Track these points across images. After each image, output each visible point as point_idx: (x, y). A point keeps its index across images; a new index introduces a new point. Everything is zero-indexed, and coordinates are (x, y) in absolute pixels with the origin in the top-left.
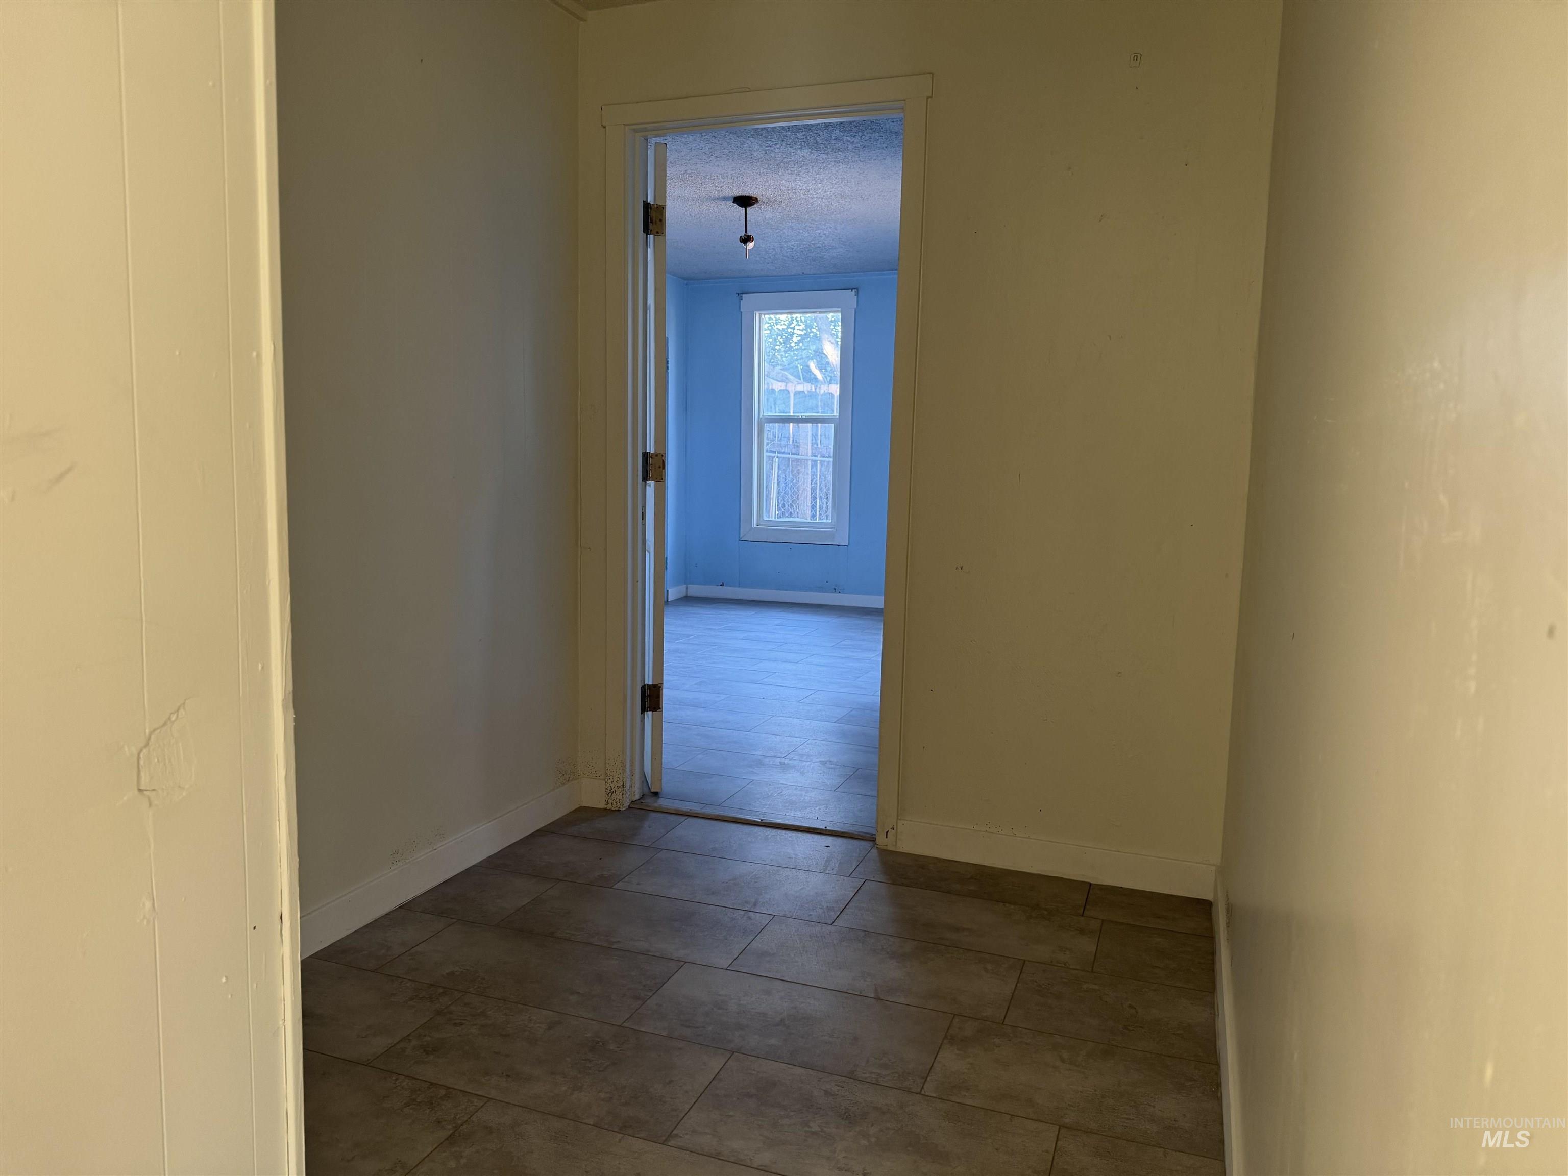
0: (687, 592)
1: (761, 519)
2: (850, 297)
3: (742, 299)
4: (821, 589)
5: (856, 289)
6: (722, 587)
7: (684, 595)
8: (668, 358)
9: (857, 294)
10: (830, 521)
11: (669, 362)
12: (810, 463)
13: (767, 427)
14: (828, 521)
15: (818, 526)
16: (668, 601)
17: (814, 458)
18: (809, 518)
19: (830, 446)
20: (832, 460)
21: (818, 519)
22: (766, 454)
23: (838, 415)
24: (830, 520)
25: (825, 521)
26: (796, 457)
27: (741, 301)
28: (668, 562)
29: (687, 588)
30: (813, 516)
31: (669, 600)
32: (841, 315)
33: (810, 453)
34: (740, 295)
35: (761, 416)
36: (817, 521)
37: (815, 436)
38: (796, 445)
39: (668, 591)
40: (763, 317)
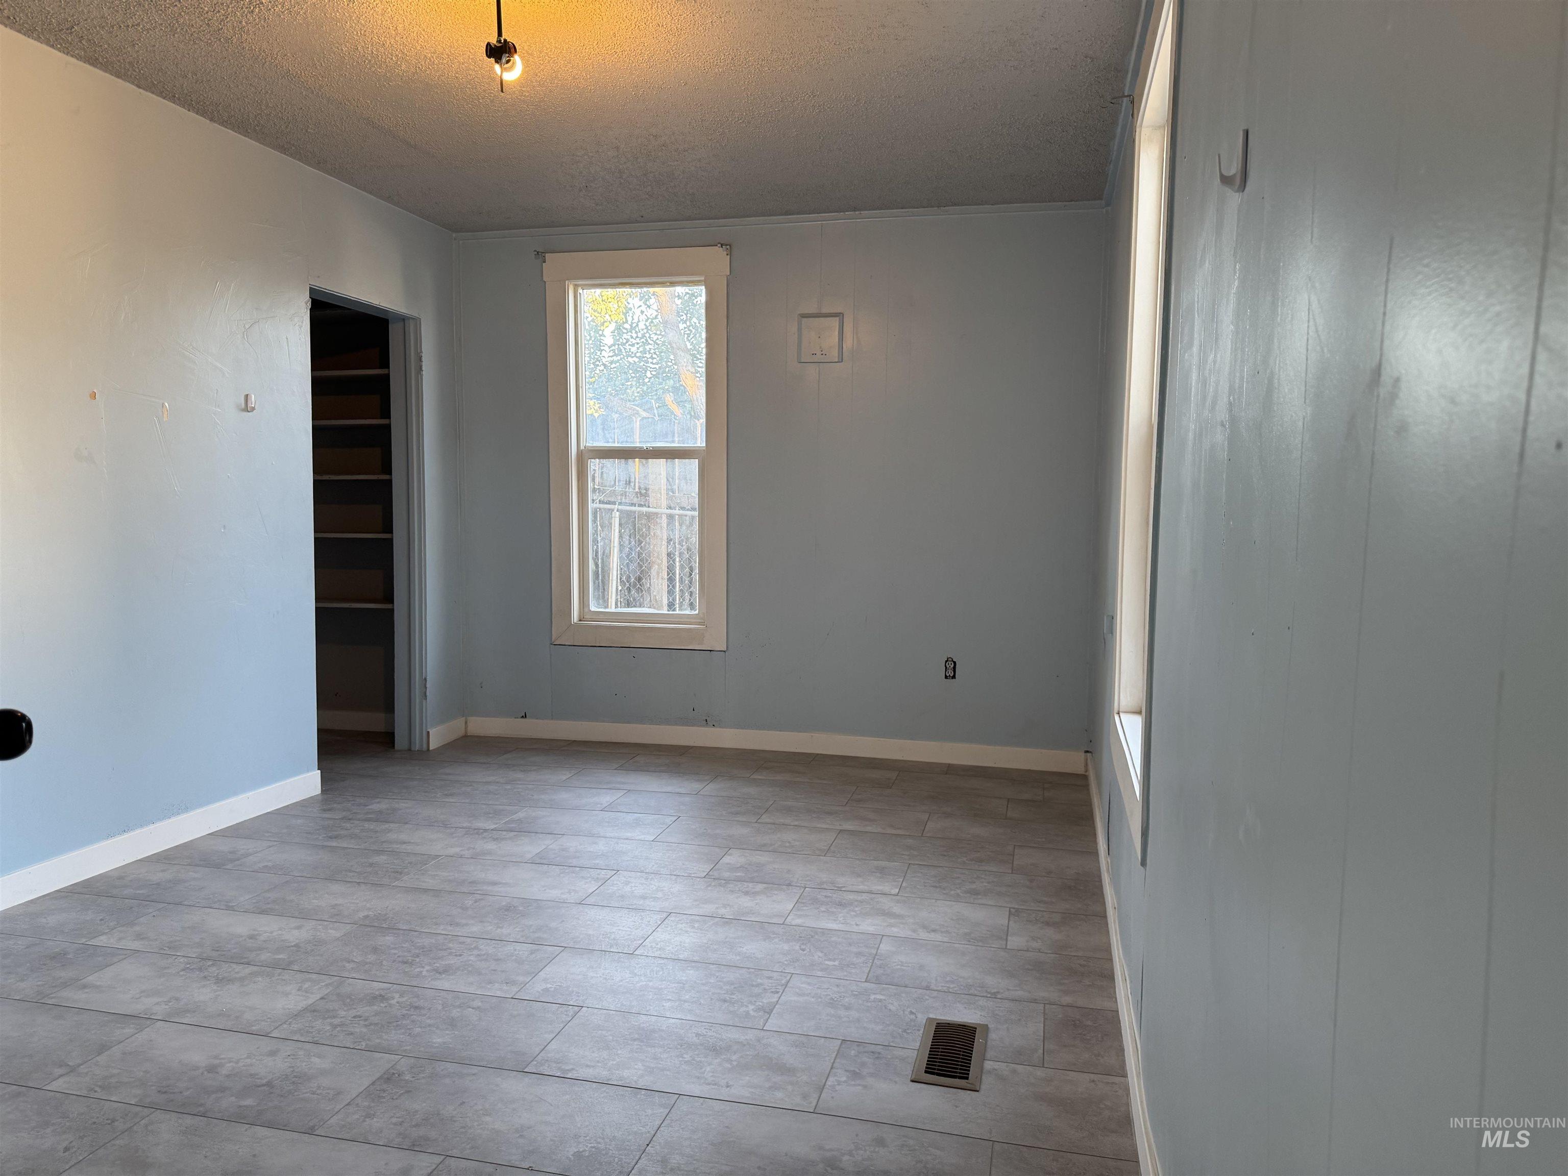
0: (466, 728)
1: (586, 610)
2: (718, 258)
3: (545, 262)
4: (685, 721)
5: (727, 245)
6: (523, 720)
7: (461, 733)
8: (421, 352)
9: (730, 254)
10: (697, 612)
11: (423, 359)
12: (664, 517)
13: (594, 465)
14: (693, 612)
15: (677, 620)
16: (428, 749)
17: (669, 511)
18: (666, 608)
19: (693, 494)
20: (696, 513)
21: (678, 609)
22: (591, 506)
23: (704, 445)
24: (695, 611)
25: (688, 612)
26: (644, 509)
27: (544, 264)
28: (428, 686)
29: (466, 723)
30: (671, 605)
31: (431, 749)
32: (705, 288)
33: (664, 503)
34: (540, 255)
35: (582, 447)
36: (677, 612)
37: (670, 479)
38: (643, 494)
39: (428, 732)
40: (580, 291)
